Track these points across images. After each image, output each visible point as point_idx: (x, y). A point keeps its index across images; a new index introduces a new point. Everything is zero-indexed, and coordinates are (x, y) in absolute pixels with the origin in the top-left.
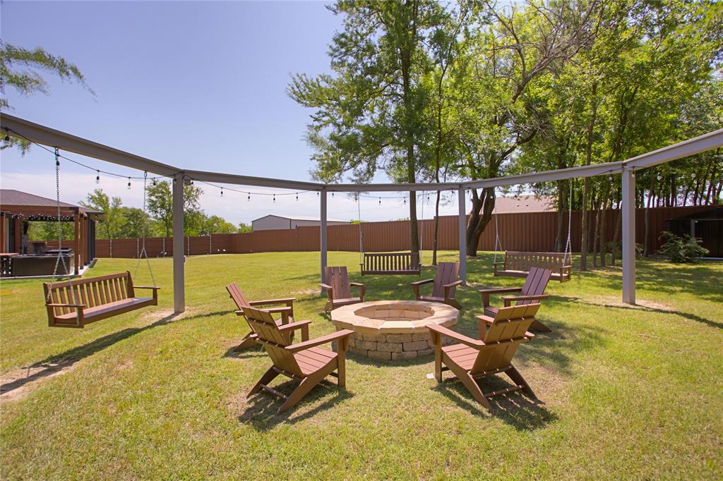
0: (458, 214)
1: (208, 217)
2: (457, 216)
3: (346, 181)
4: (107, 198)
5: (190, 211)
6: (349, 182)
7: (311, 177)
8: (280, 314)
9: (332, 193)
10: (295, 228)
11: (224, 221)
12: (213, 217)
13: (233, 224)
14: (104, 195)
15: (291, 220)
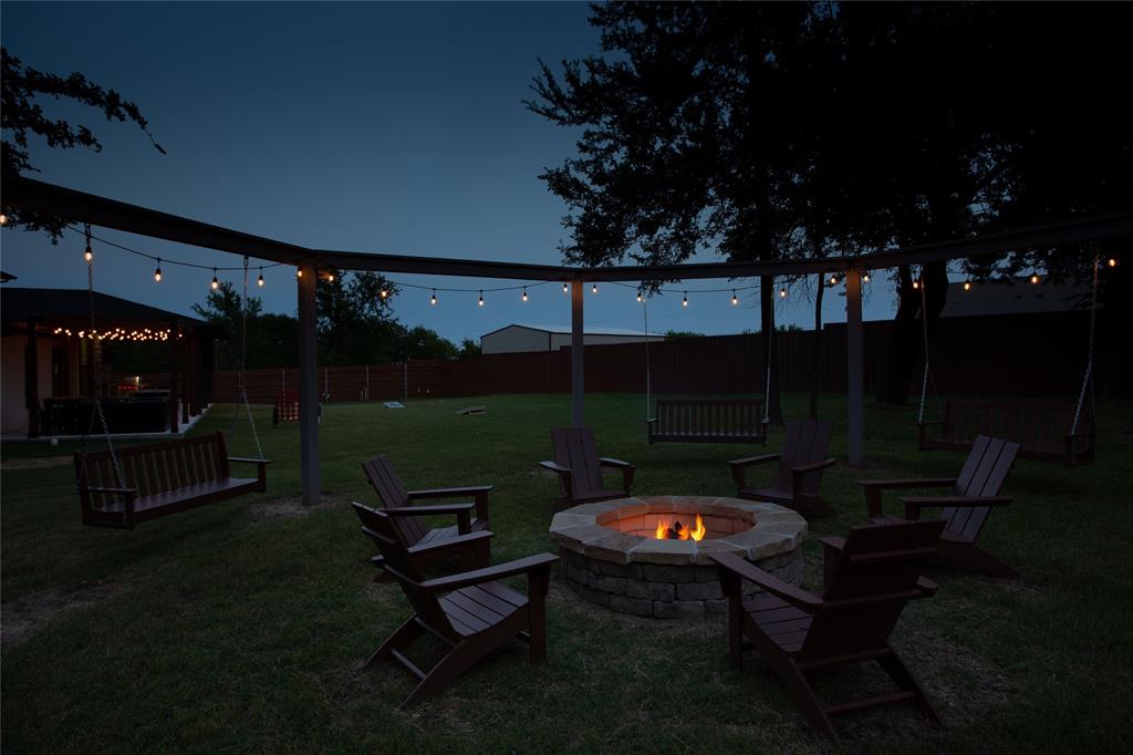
0: (846, 321)
1: (408, 330)
2: (844, 324)
3: (628, 262)
4: (238, 298)
5: (373, 321)
6: (634, 263)
7: (564, 256)
8: (455, 515)
9: (593, 284)
10: (558, 349)
11: (436, 336)
12: (416, 329)
13: (452, 341)
14: (233, 293)
15: (551, 333)
